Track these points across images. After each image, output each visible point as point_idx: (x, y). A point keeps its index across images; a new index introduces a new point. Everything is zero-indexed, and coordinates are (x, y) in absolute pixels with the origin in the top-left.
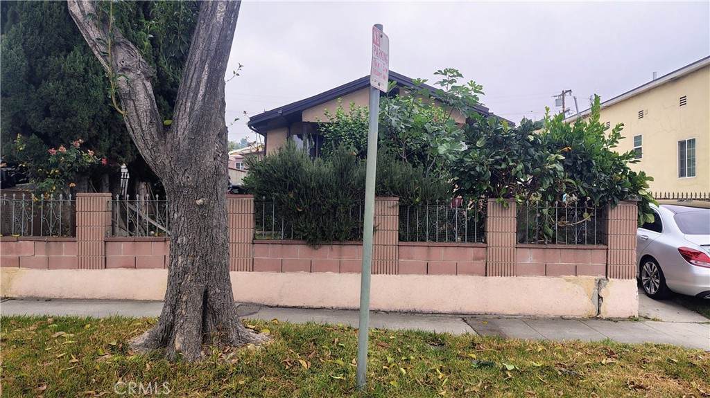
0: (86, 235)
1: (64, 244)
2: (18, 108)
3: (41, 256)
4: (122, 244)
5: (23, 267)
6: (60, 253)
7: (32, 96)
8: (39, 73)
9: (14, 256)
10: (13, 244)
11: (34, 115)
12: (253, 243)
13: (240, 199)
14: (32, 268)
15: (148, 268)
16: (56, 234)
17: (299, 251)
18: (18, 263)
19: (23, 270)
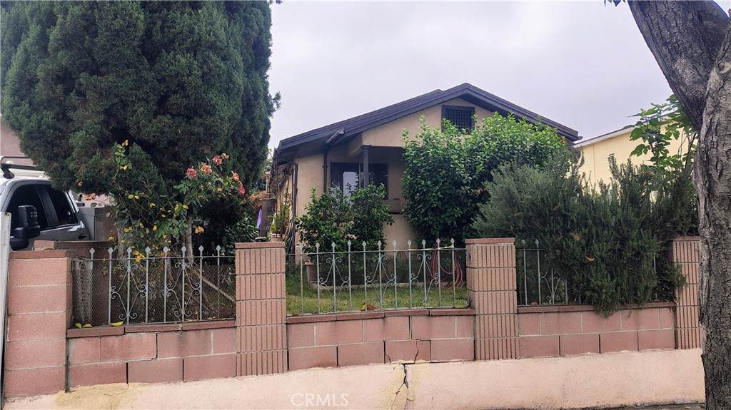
0: (254, 316)
1: (212, 334)
2: (117, 96)
3: (170, 358)
4: (315, 327)
5: (135, 381)
6: (205, 349)
7: (146, 74)
8: (158, 37)
9: (117, 362)
10: (115, 341)
11: (142, 109)
12: (518, 313)
13: (497, 246)
14: (151, 382)
15: (360, 364)
16: (194, 317)
17: (582, 322)
18: (126, 374)
19: (134, 387)
